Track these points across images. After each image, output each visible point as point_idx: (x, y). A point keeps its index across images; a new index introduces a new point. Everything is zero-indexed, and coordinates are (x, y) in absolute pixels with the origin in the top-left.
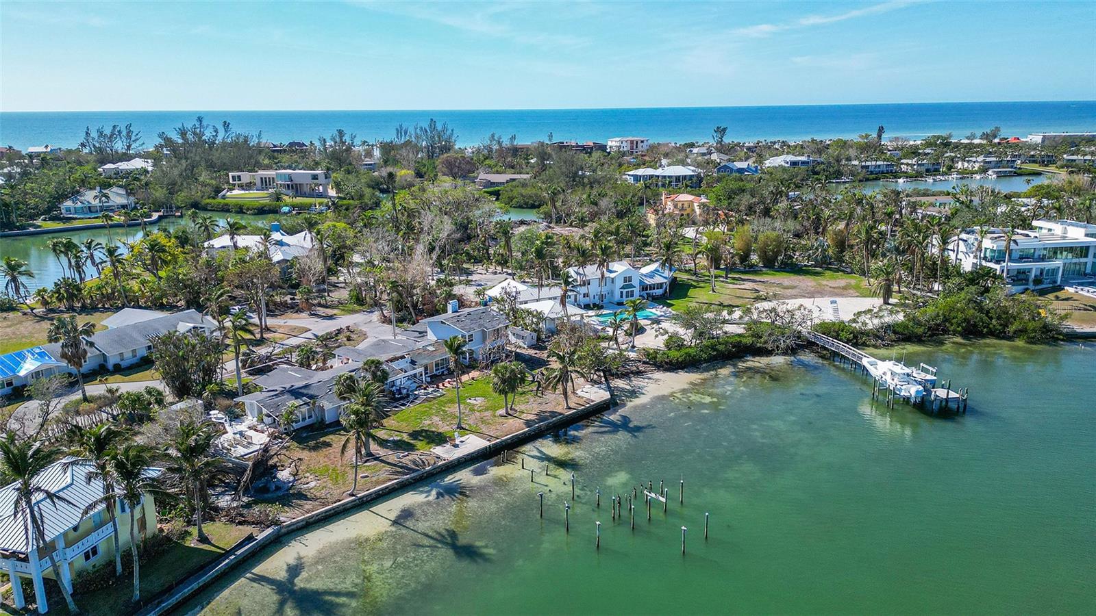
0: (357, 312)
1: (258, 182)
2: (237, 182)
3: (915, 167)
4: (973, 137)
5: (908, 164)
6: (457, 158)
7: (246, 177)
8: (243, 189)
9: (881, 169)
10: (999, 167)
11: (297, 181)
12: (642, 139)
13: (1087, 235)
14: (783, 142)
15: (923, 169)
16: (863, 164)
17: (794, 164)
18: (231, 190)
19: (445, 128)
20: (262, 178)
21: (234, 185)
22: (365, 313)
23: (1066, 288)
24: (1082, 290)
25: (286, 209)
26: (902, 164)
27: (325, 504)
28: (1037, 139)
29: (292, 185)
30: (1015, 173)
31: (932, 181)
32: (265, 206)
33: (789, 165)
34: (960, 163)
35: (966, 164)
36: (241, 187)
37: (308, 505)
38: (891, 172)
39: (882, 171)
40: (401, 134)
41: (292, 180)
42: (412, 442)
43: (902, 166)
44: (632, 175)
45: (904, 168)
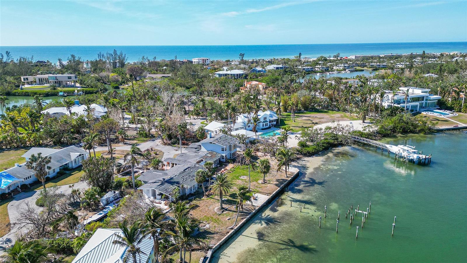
0: (147, 141)
1: (37, 81)
2: (26, 81)
3: (321, 69)
4: (330, 57)
5: (318, 68)
6: (136, 67)
7: (31, 78)
8: (30, 85)
9: (309, 70)
10: (349, 68)
11: (60, 80)
12: (207, 59)
13: (422, 92)
14: (263, 60)
15: (324, 69)
16: (303, 68)
17: (277, 68)
18: (24, 85)
19: (121, 54)
20: (39, 79)
21: (24, 83)
22: (151, 141)
23: (422, 112)
24: (428, 113)
25: (61, 94)
26: (316, 67)
27: (223, 235)
28: (354, 57)
29: (57, 82)
30: (355, 70)
31: (329, 74)
32: (49, 92)
33: (275, 69)
34: (335, 67)
35: (337, 67)
36: (28, 83)
37: (216, 236)
38: (313, 71)
39: (310, 71)
40: (100, 56)
41: (57, 80)
42: (234, 200)
43: (316, 68)
44: (218, 74)
45: (316, 69)
